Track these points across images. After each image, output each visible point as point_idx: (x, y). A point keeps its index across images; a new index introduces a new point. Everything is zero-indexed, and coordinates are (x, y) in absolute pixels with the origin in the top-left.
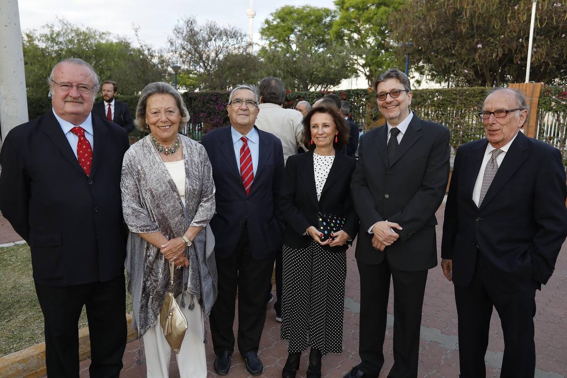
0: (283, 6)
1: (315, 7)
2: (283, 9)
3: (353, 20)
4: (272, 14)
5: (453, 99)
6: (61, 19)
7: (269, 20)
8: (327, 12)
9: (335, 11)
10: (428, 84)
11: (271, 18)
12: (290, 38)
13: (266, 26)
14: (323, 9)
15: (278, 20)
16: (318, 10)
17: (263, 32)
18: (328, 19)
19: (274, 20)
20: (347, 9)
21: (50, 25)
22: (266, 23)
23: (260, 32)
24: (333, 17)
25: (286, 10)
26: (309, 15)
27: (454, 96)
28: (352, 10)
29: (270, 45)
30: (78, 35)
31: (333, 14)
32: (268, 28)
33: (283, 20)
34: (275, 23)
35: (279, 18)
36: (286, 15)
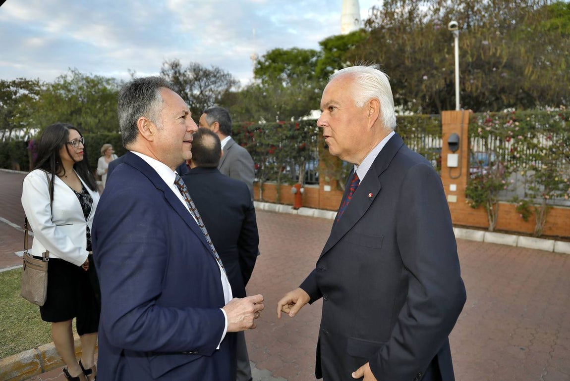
0: (274, 48)
2: (274, 52)
3: (335, 59)
4: (263, 56)
6: (73, 70)
7: (261, 61)
8: (313, 53)
9: (320, 52)
11: (263, 60)
12: (281, 77)
14: (310, 51)
16: (305, 52)
17: (257, 72)
18: (314, 59)
19: (266, 61)
20: (331, 50)
21: (63, 76)
22: (259, 65)
23: (253, 72)
24: (319, 57)
25: (277, 52)
26: (296, 56)
28: (335, 50)
29: (263, 83)
30: (88, 82)
31: (318, 54)
32: (261, 68)
33: (274, 61)
34: (267, 63)
35: (270, 59)
36: (276, 57)
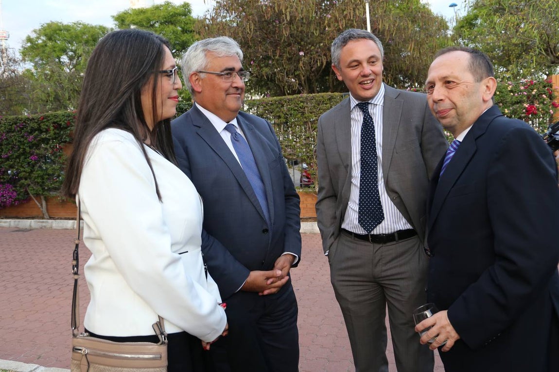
1: (88, 24)
4: (35, 31)
5: (300, 107)
7: (32, 37)
10: (257, 97)
11: (34, 36)
12: (61, 59)
13: (29, 44)
14: (98, 27)
15: (44, 38)
17: (25, 53)
19: (38, 38)
22: (28, 42)
23: (20, 52)
26: (82, 33)
27: (302, 104)
29: (36, 68)
32: (32, 48)
33: (50, 38)
34: (40, 41)
36: (53, 32)
